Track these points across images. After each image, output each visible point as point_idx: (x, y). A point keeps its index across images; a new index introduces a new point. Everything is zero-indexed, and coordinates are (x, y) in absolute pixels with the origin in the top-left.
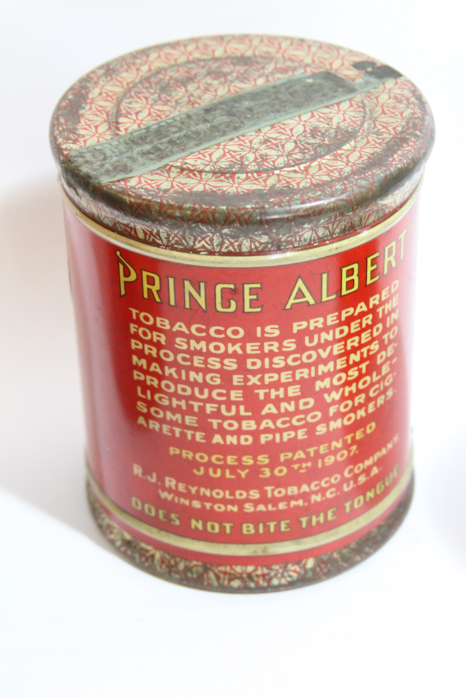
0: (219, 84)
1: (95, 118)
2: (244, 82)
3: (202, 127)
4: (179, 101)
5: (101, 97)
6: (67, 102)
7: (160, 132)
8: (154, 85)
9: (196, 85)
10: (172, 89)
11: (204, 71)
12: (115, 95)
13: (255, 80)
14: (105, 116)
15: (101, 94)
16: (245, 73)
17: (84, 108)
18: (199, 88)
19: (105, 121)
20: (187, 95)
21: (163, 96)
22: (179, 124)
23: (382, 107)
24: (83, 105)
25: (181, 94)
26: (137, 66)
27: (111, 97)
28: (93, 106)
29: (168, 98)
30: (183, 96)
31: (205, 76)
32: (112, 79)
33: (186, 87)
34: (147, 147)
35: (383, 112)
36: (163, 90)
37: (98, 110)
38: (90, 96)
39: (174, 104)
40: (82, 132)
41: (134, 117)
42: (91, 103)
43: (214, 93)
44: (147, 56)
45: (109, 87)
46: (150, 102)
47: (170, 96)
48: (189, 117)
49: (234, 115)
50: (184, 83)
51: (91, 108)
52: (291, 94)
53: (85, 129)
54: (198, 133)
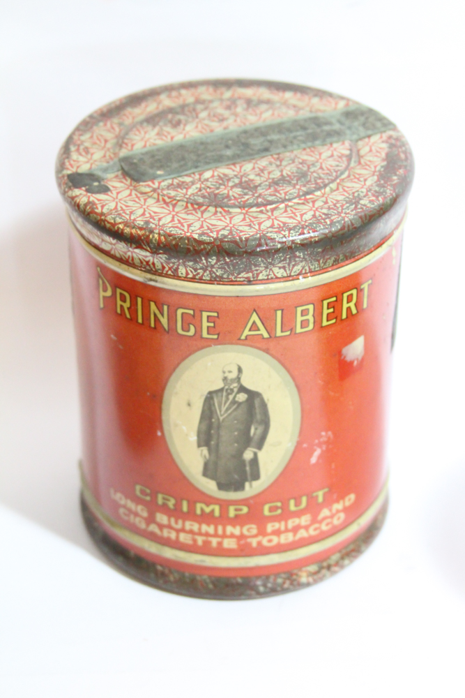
0: (248, 175)
1: (371, 159)
2: (224, 174)
3: (275, 137)
4: (291, 162)
5: (365, 178)
6: (398, 173)
7: (314, 137)
8: (313, 180)
9: (271, 176)
10: (296, 174)
11: (260, 190)
12: (351, 180)
13: (213, 176)
14: (362, 161)
15: (365, 180)
16: (220, 184)
17: (382, 167)
18: (269, 173)
19: (362, 157)
20: (282, 167)
21: (305, 169)
22: (295, 142)
23: (105, 147)
24: (382, 169)
25: (288, 168)
26: (326, 206)
27: (355, 178)
28: (373, 169)
29: (300, 166)
30: (286, 166)
31: (260, 185)
32: (353, 193)
33: (282, 175)
34: (326, 128)
35: (106, 141)
36: (304, 175)
37: (369, 166)
38: (376, 178)
39: (296, 160)
40: (384, 145)
41: (335, 153)
42: (375, 172)
43: (256, 166)
44: (314, 216)
45: (357, 186)
46: (318, 165)
47: (298, 168)
48: (285, 146)
49: (243, 144)
50: (283, 180)
51: (375, 167)
52: (183, 159)
53: (381, 148)
54: (280, 132)
